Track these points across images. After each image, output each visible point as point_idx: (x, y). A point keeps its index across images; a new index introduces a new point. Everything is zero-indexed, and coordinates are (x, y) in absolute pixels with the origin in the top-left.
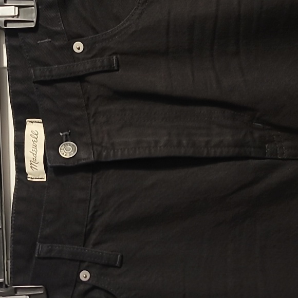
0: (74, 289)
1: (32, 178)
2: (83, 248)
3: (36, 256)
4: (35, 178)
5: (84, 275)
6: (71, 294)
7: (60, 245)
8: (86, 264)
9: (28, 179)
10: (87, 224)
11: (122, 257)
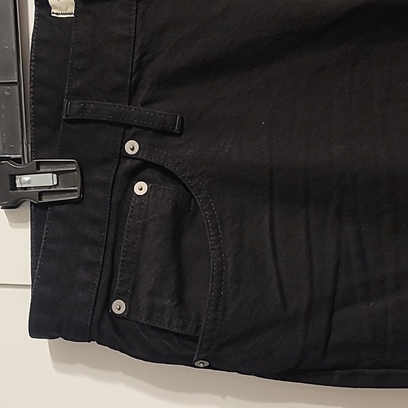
0: (118, 166)
1: (57, 14)
2: (127, 106)
3: (64, 117)
4: (62, 14)
5: (132, 147)
6: (113, 173)
7: (96, 102)
8: (134, 130)
9: (52, 15)
10: (131, 73)
11: (182, 119)
